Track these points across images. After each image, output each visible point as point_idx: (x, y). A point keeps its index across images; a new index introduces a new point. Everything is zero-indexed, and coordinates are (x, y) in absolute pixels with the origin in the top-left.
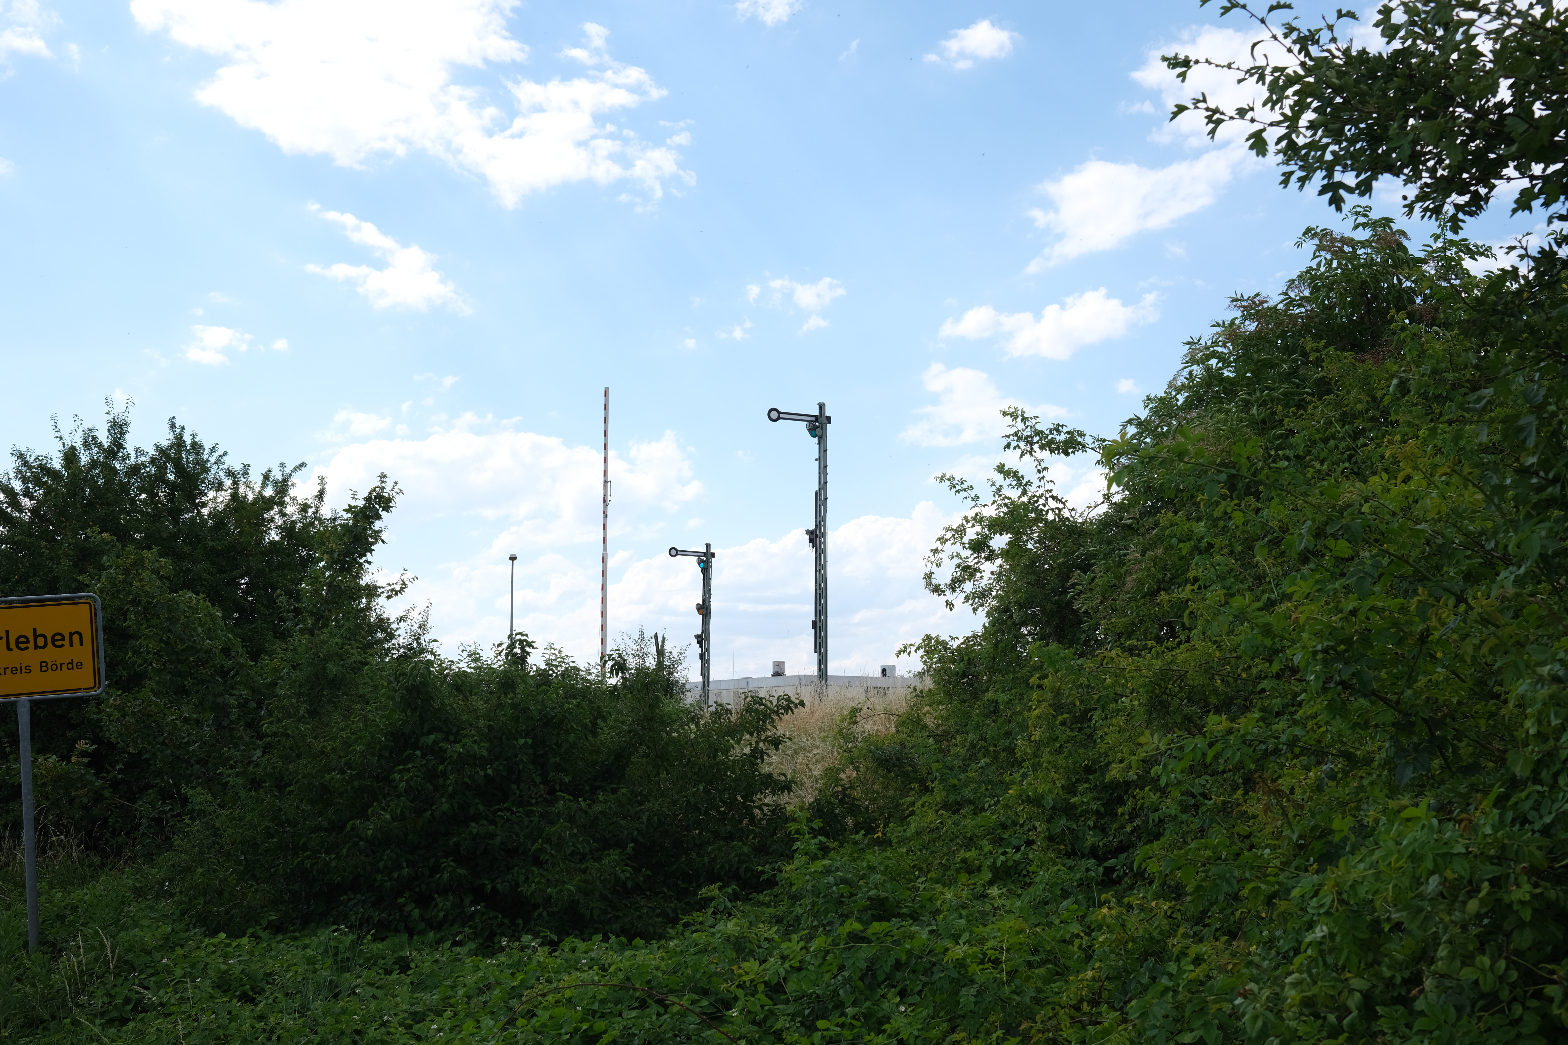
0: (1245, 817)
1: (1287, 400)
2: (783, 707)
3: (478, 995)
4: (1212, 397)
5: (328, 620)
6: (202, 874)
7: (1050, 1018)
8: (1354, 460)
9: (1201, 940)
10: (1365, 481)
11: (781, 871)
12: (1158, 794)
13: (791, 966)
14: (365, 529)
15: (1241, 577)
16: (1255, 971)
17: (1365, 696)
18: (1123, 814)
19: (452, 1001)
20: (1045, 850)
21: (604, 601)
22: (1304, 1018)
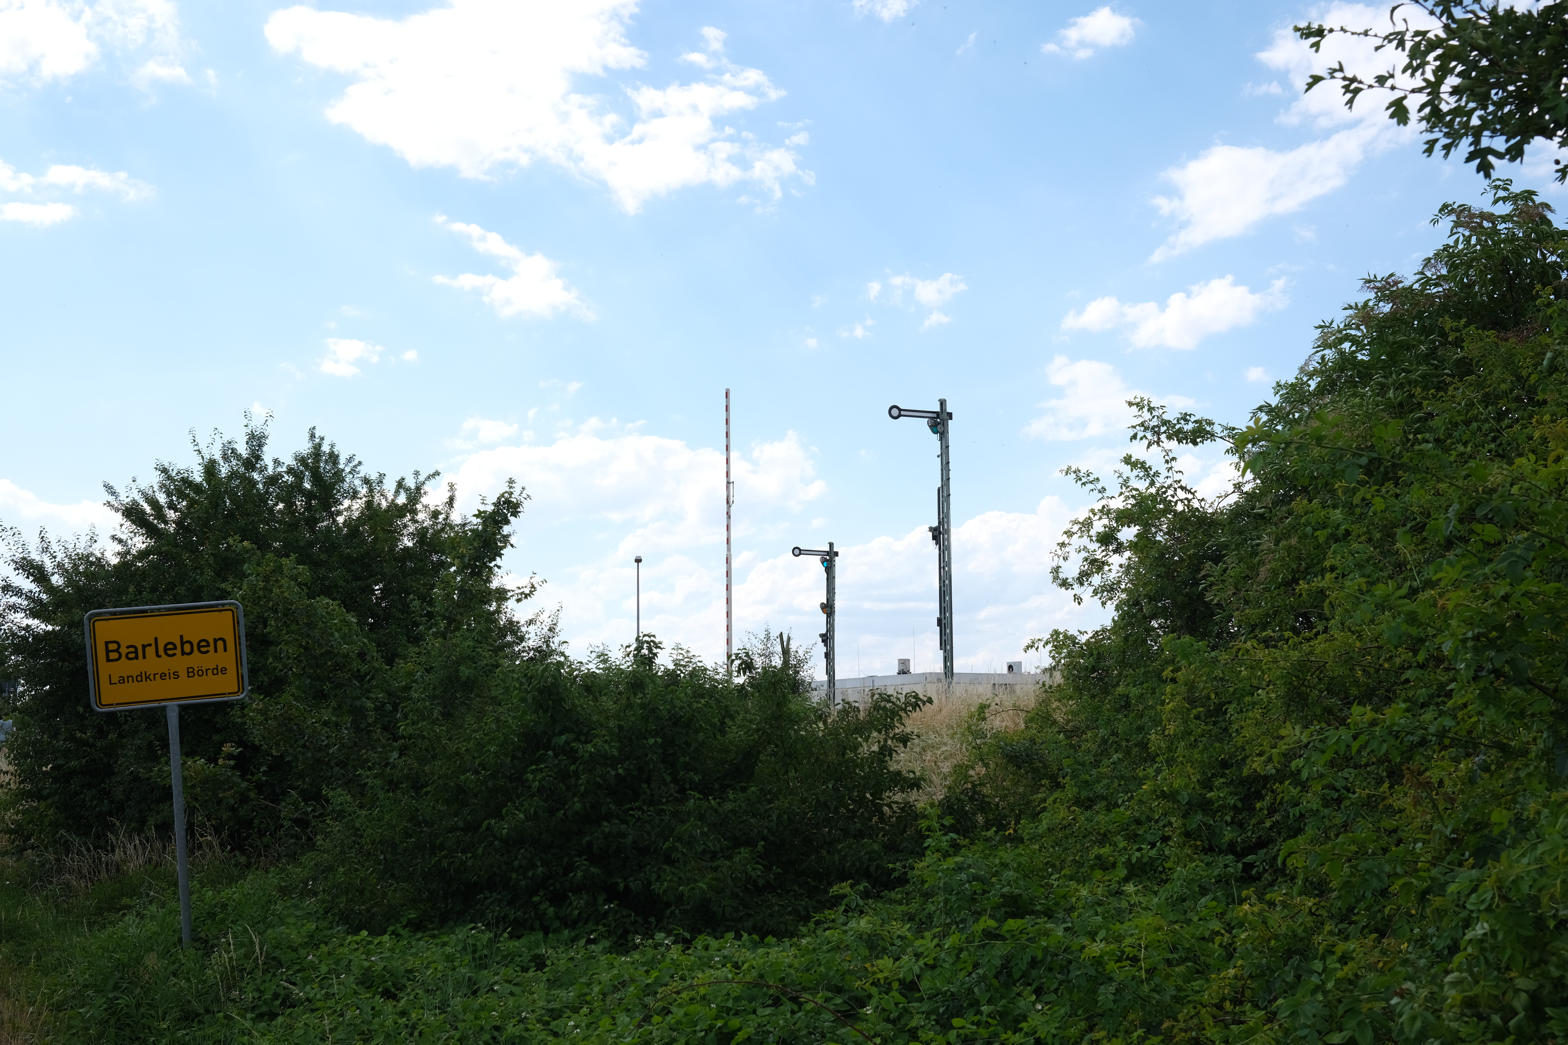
0: (1391, 811)
1: (1425, 381)
2: (911, 705)
3: (613, 993)
4: (1346, 381)
5: (461, 624)
6: (344, 873)
7: (1191, 1018)
8: (1498, 441)
9: (1347, 939)
10: (1511, 463)
11: (913, 869)
12: (1299, 788)
13: (925, 964)
14: (494, 534)
15: (1381, 565)
16: (1410, 969)
17: (1519, 684)
18: (1261, 809)
19: (588, 998)
20: (1181, 846)
21: (728, 601)
22: (1466, 1019)
